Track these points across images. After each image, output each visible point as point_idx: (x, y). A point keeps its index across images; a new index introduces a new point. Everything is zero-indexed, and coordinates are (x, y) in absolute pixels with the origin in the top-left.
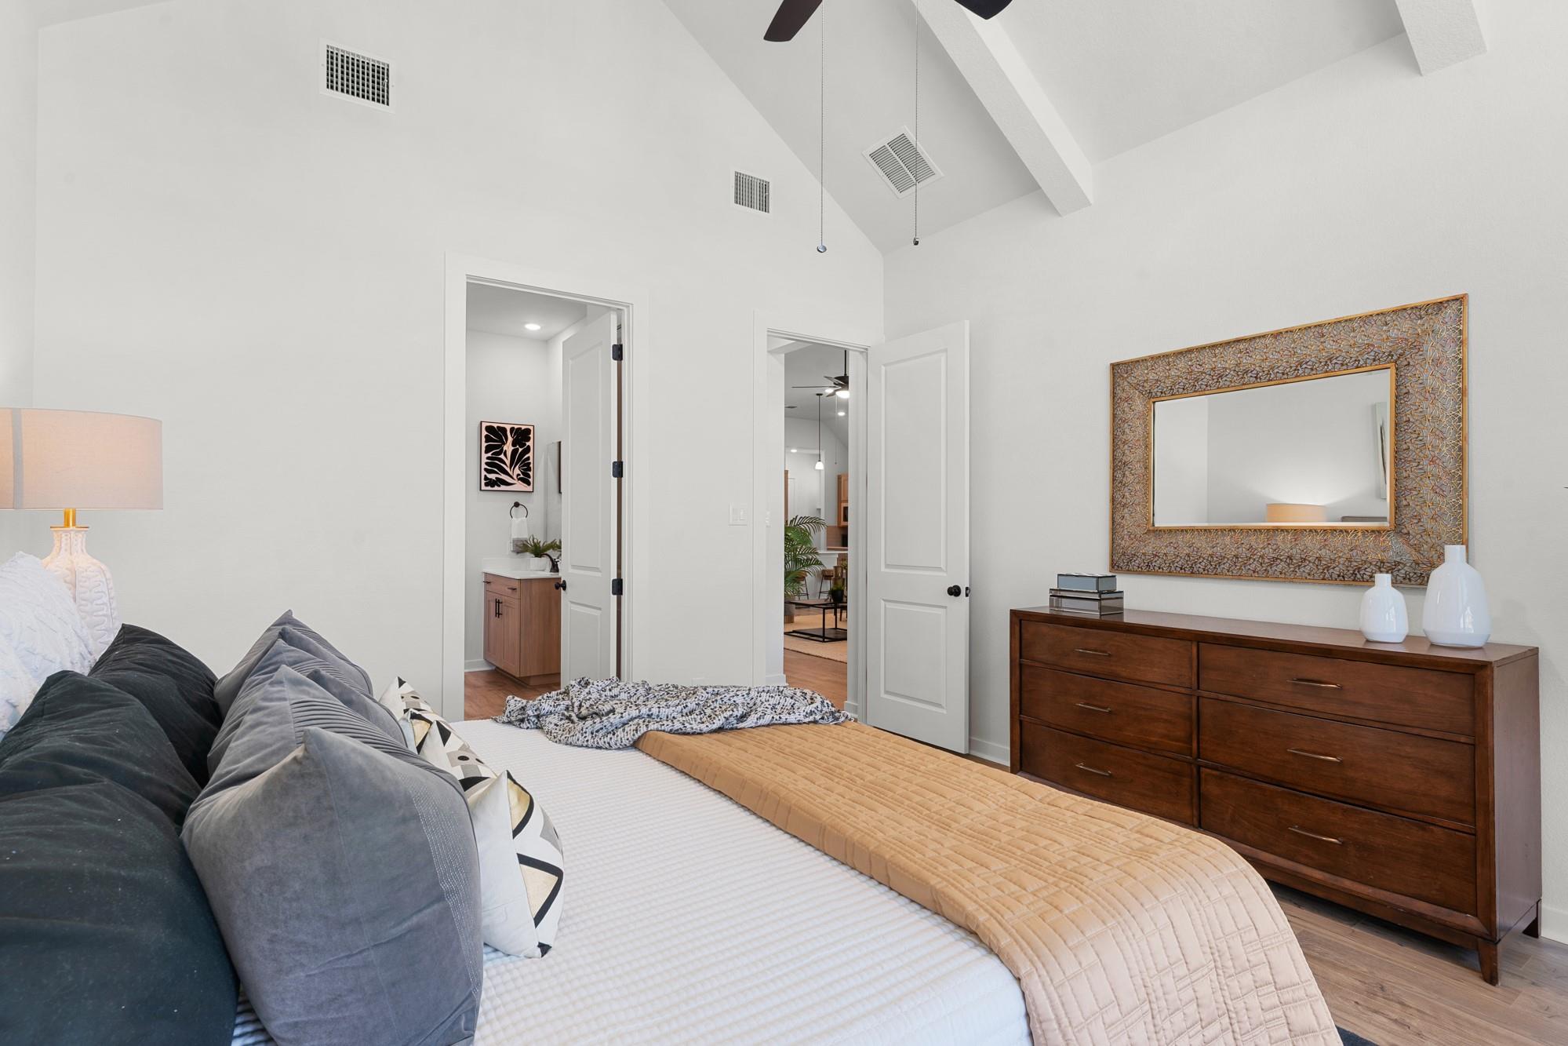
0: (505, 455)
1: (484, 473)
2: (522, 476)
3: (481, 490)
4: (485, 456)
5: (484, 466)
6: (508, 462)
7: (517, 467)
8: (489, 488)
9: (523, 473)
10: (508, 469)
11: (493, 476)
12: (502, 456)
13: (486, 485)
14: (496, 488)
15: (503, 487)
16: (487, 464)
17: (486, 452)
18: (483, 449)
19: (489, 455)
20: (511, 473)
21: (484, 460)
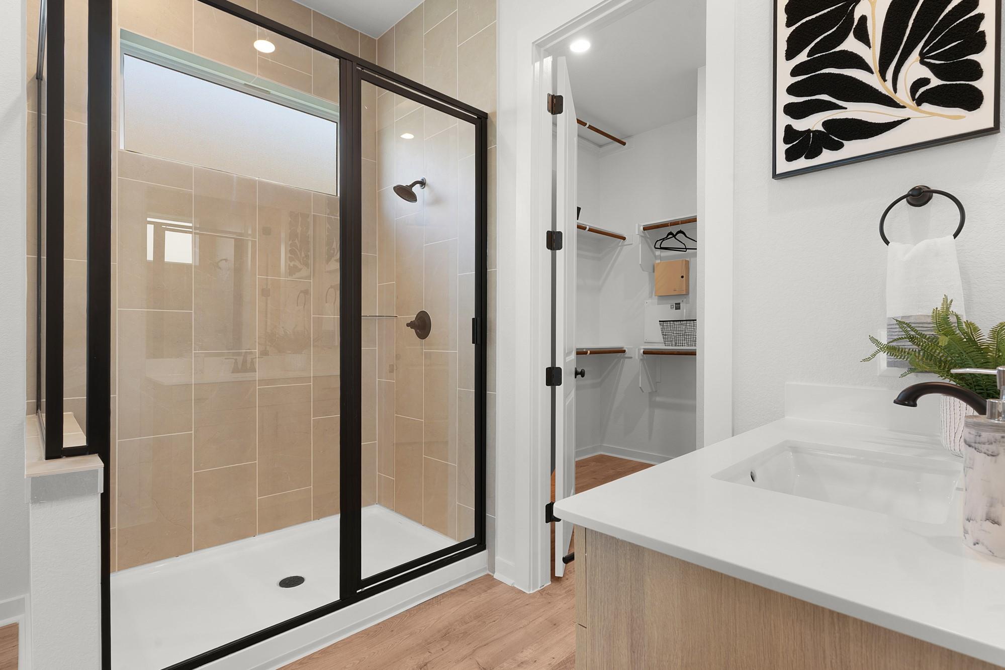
0: (863, 36)
1: (784, 120)
2: (935, 82)
3: (775, 176)
4: (785, 67)
5: (785, 99)
6: (871, 55)
7: (915, 55)
8: (802, 163)
9: (937, 71)
10: (872, 80)
11: (814, 122)
12: (851, 44)
13: (791, 156)
14: (827, 156)
15: (853, 148)
16: (792, 90)
17: (790, 55)
18: (782, 47)
19: (803, 57)
20: (885, 88)
21: (786, 80)
